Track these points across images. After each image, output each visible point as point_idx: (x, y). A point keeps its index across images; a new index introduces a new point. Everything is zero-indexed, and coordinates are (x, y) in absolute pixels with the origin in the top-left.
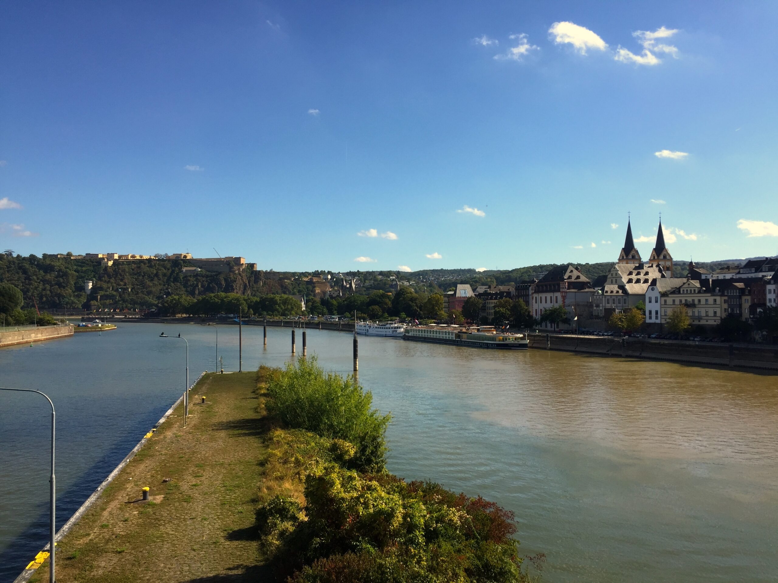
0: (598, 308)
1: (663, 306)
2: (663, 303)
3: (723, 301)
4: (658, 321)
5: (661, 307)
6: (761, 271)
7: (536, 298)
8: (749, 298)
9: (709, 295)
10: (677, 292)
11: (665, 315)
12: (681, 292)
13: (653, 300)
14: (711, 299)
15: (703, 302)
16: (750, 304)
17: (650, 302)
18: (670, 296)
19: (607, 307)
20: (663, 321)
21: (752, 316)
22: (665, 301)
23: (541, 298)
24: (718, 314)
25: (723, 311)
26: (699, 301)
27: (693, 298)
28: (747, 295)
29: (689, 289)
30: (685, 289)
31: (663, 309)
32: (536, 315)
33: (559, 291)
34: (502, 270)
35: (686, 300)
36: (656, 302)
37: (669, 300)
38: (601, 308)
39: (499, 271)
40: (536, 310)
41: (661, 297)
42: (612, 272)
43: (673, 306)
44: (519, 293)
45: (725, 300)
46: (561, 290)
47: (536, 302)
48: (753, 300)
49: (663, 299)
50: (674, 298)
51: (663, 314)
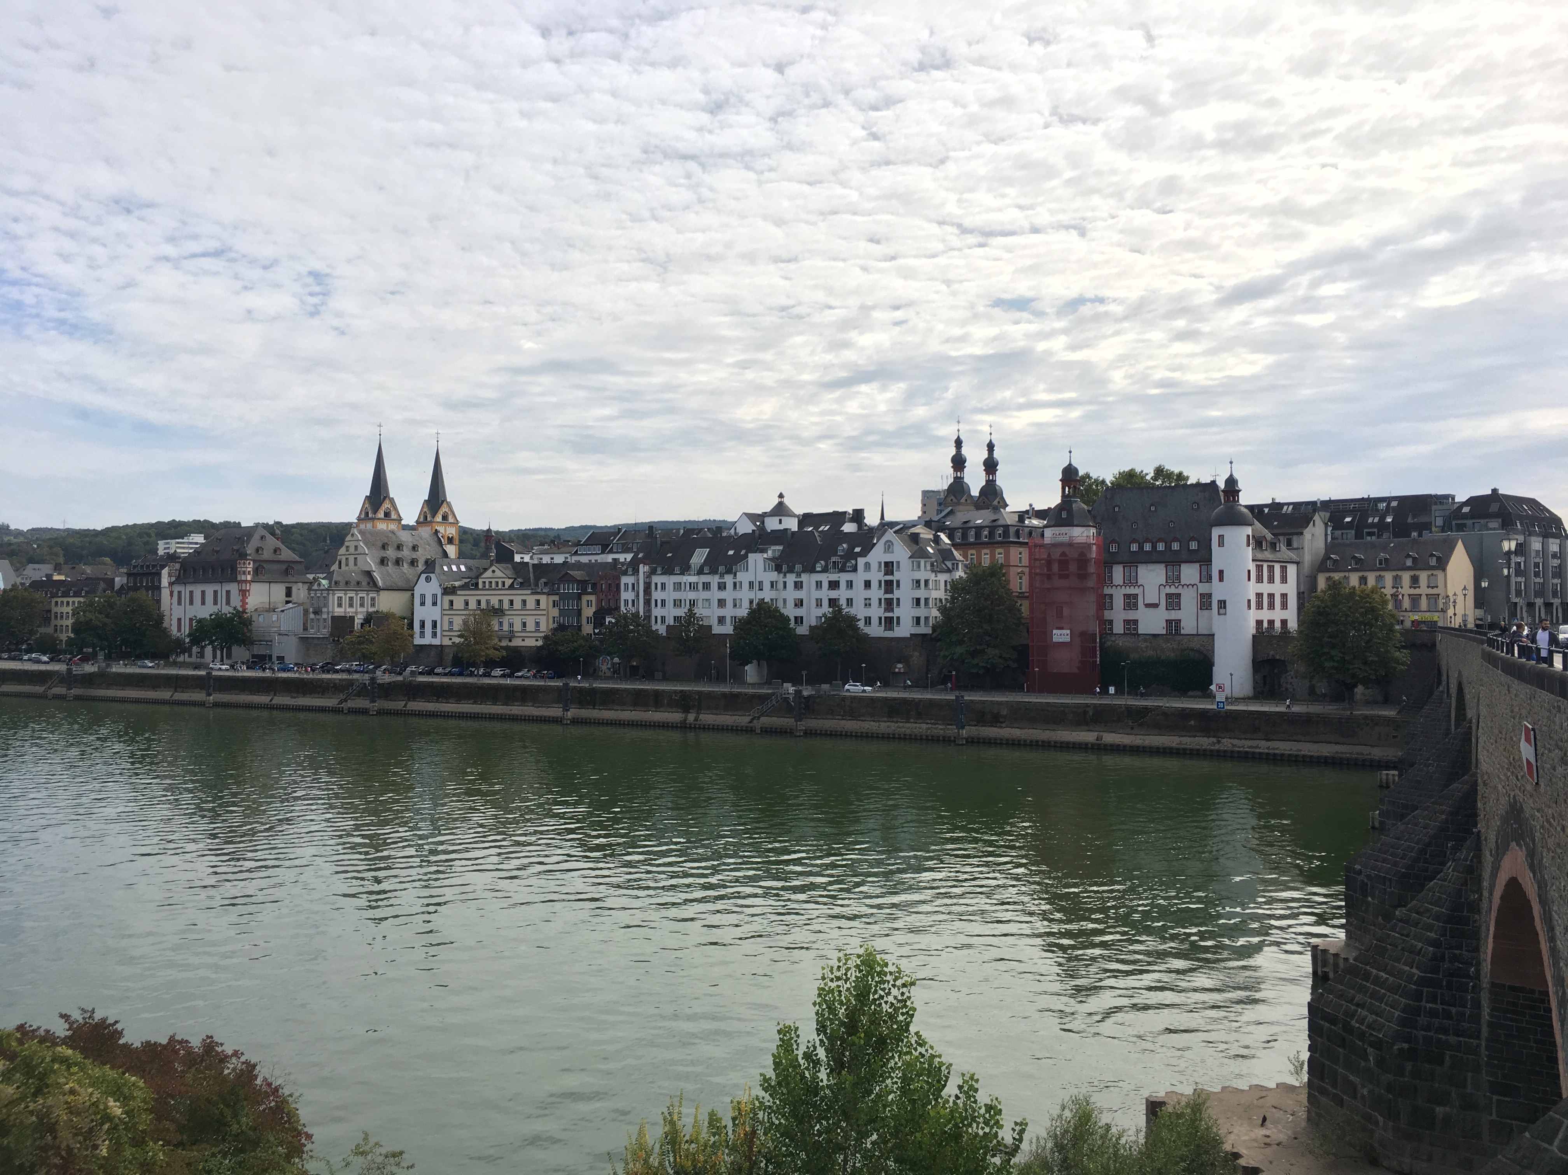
0: (318, 617)
1: (445, 612)
2: (446, 606)
3: (551, 604)
4: (436, 642)
5: (443, 615)
6: (611, 552)
7: (179, 592)
8: (593, 598)
9: (529, 592)
10: (472, 585)
11: (451, 630)
12: (480, 586)
13: (429, 601)
14: (531, 601)
15: (517, 605)
16: (594, 609)
17: (423, 604)
18: (459, 592)
19: (336, 614)
20: (447, 642)
21: (596, 631)
22: (451, 602)
23: (191, 593)
24: (543, 627)
25: (551, 621)
26: (511, 602)
27: (501, 598)
28: (590, 593)
29: (494, 581)
30: (487, 581)
31: (446, 618)
32: (179, 630)
33: (234, 579)
34: (78, 528)
35: (488, 602)
36: (435, 604)
37: (459, 601)
38: (325, 616)
39: (68, 530)
40: (179, 620)
41: (443, 594)
42: (346, 544)
43: (465, 612)
44: (135, 583)
45: (554, 601)
46: (239, 578)
47: (179, 603)
48: (599, 601)
49: (447, 598)
50: (466, 598)
51: (446, 627)
